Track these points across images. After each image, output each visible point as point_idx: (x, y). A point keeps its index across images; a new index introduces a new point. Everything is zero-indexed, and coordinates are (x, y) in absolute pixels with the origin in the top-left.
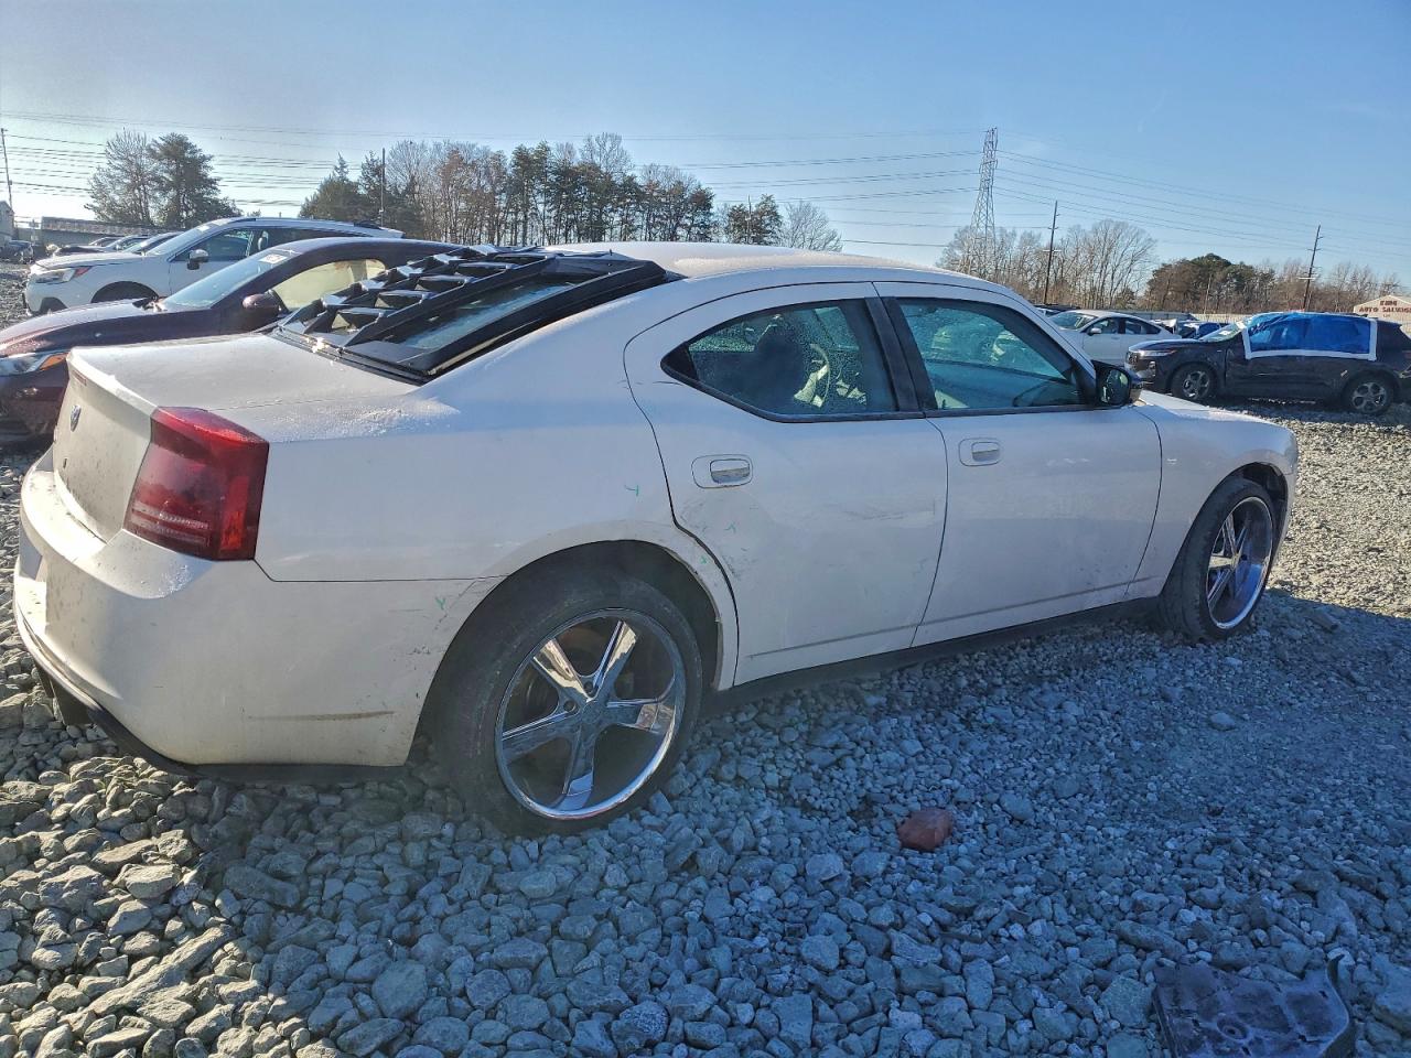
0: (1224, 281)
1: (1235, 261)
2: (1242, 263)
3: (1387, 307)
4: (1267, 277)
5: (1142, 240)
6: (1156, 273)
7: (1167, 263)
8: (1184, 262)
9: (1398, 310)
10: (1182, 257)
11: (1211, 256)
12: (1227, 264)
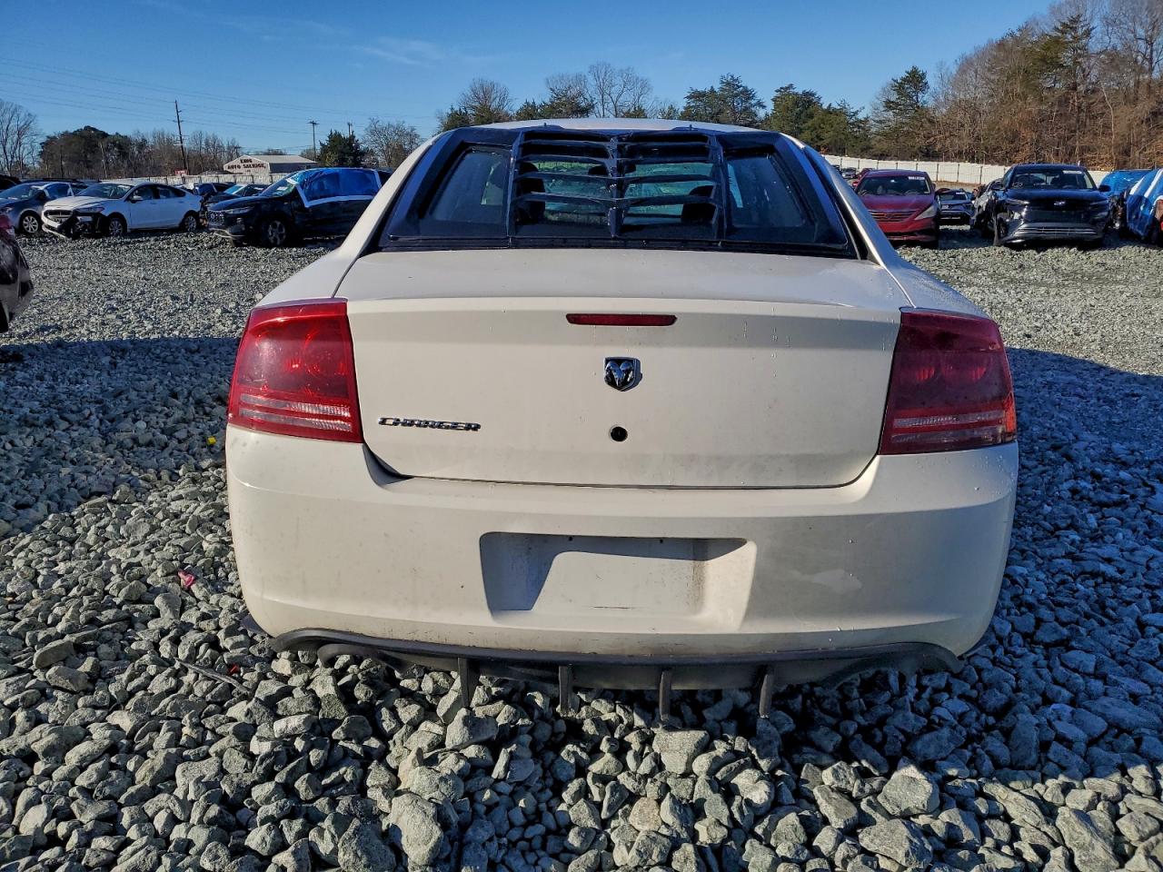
0: (107, 150)
1: (111, 132)
2: (117, 134)
3: (246, 164)
4: (142, 145)
5: (22, 116)
6: (44, 145)
7: (52, 134)
8: (66, 134)
9: (254, 165)
10: (65, 130)
11: (88, 128)
12: (105, 135)
